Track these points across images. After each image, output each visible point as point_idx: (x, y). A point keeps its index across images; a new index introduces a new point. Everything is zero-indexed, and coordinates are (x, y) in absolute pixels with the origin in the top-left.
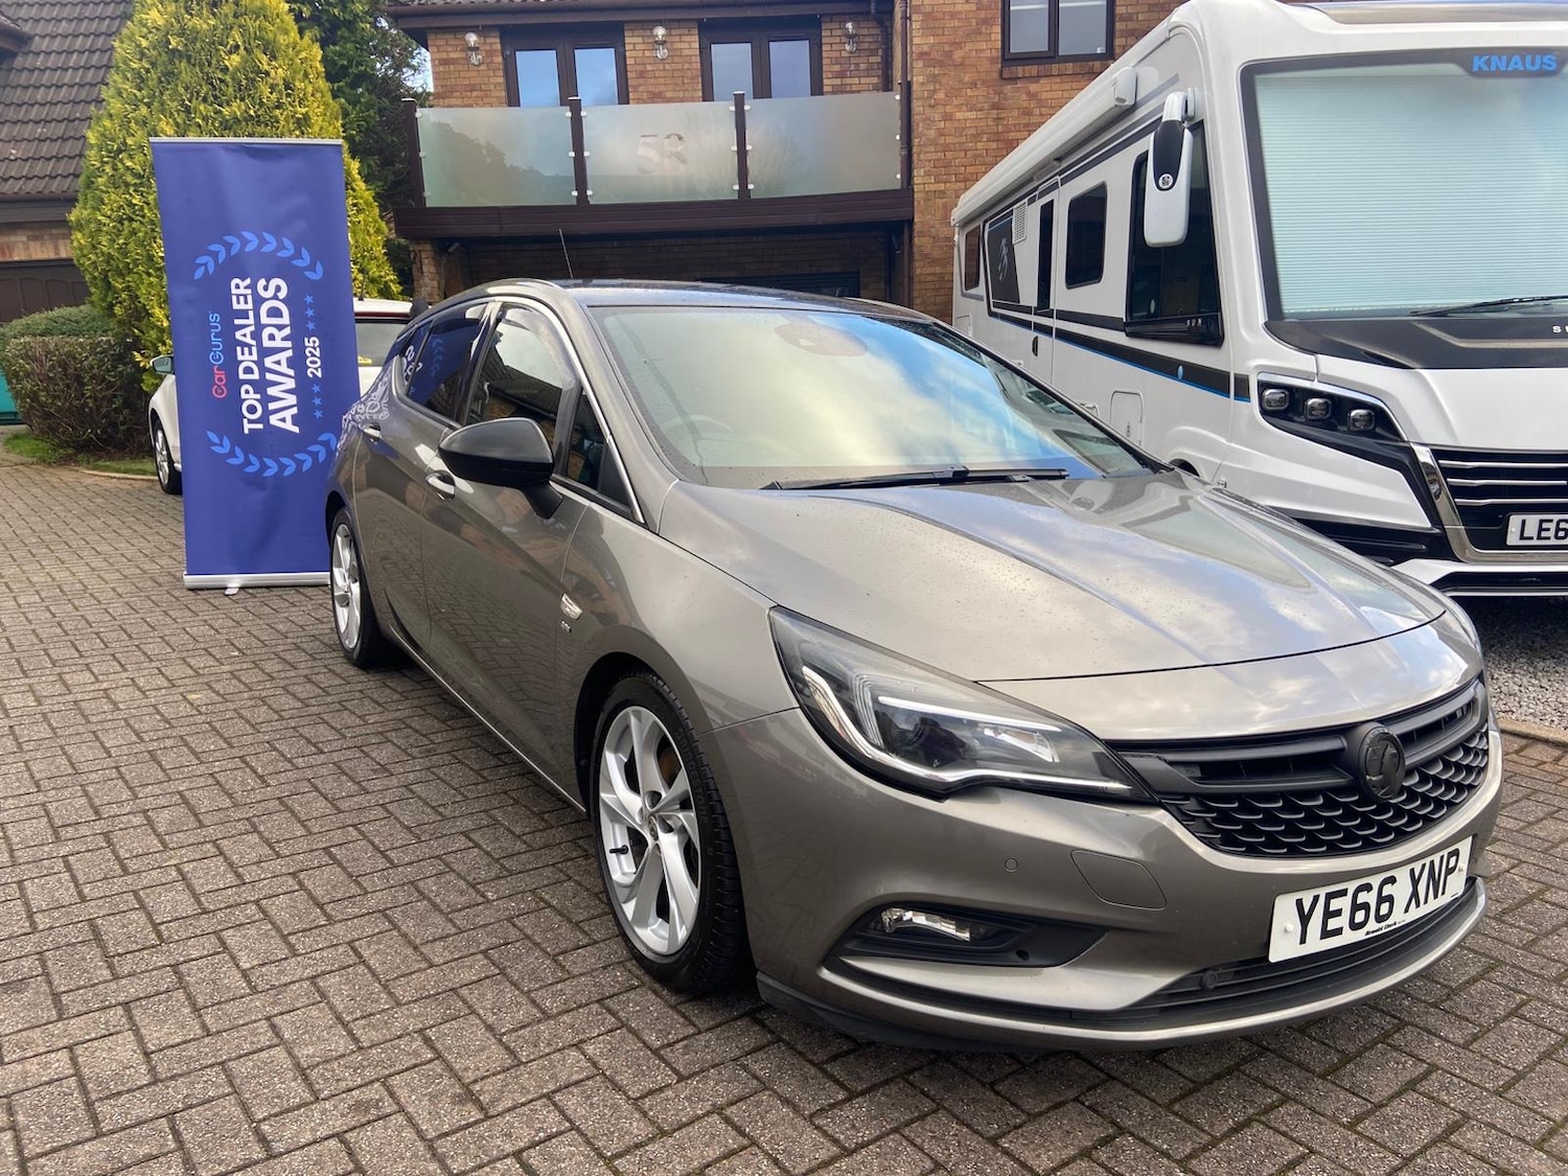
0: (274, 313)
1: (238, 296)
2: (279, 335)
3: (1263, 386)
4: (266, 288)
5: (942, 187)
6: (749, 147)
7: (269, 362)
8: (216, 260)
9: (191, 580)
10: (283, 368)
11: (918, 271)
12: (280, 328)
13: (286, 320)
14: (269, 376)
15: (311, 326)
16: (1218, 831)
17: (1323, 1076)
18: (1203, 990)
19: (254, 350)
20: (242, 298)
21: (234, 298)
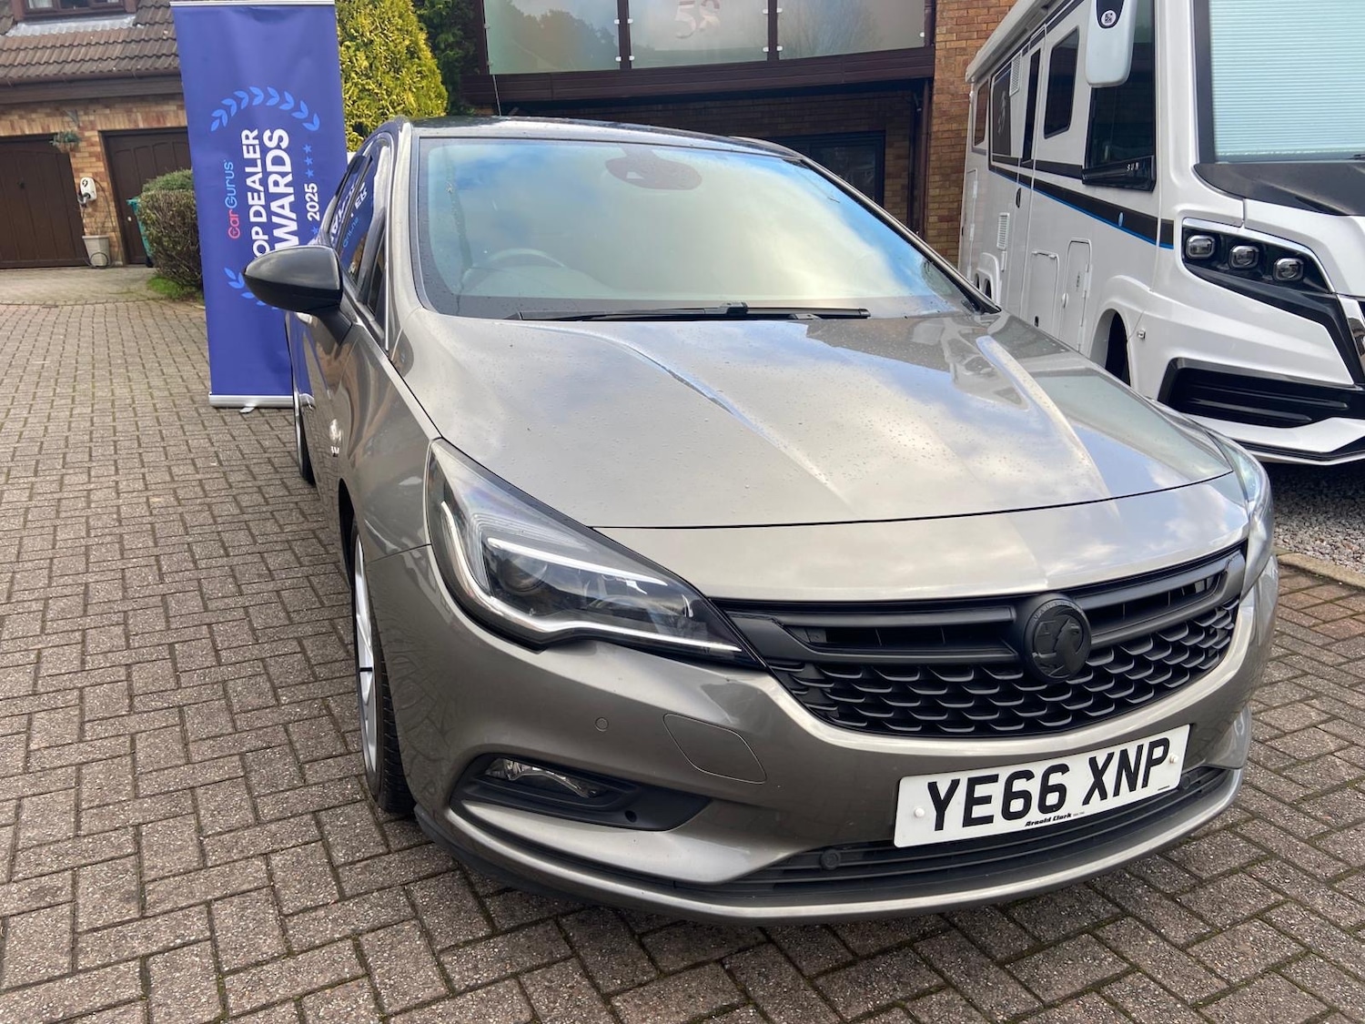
0: (278, 161)
1: (248, 146)
2: (283, 181)
3: (1188, 232)
4: (270, 139)
5: (963, 44)
6: (779, 10)
7: (274, 206)
8: (229, 113)
9: (216, 399)
10: (287, 212)
11: (935, 128)
12: (283, 175)
13: (288, 168)
14: (275, 219)
15: (310, 173)
16: (836, 703)
17: (1001, 965)
18: (822, 870)
19: (262, 195)
20: (251, 148)
21: (245, 148)
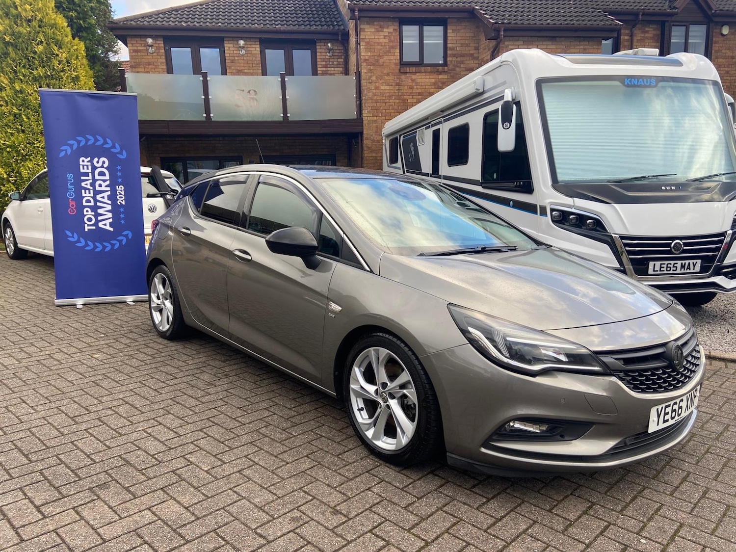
0: (102, 174)
1: (83, 166)
2: (104, 184)
3: (552, 210)
4: (98, 162)
5: (375, 118)
6: (287, 97)
7: (98, 197)
8: (72, 148)
9: (58, 302)
10: (106, 200)
11: (366, 155)
12: (104, 181)
13: (107, 177)
14: (99, 204)
15: (120, 180)
18: (626, 445)
19: (92, 191)
20: (85, 167)
21: (81, 167)
